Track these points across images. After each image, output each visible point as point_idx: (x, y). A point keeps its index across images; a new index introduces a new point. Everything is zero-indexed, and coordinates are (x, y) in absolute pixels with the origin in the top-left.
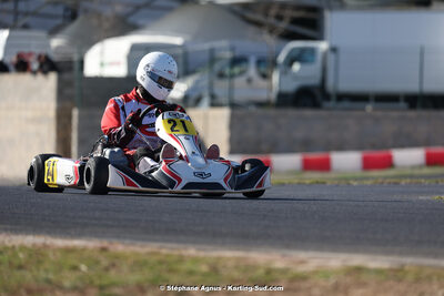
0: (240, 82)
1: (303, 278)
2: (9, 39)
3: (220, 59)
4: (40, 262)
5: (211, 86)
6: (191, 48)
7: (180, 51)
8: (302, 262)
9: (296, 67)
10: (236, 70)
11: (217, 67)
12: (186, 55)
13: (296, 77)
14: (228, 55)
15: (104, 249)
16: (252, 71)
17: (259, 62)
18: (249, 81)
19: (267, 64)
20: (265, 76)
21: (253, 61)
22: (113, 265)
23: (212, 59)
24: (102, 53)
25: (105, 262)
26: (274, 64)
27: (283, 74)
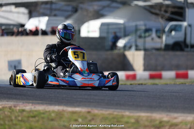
0: (148, 39)
1: (176, 125)
2: (48, 21)
3: (140, 30)
4: (61, 118)
5: (136, 41)
6: (127, 25)
7: (122, 26)
8: (176, 118)
9: (173, 33)
10: (147, 34)
11: (138, 33)
12: (125, 28)
13: (173, 37)
14: (143, 28)
15: (89, 112)
16: (154, 35)
17: (157, 31)
18: (153, 39)
19: (160, 32)
20: (160, 37)
21: (154, 30)
22: (93, 119)
23: (137, 29)
24: (88, 27)
25: (89, 118)
27: (167, 36)
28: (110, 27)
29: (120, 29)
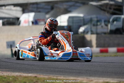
0: (99, 27)
3: (94, 21)
5: (91, 28)
6: (85, 17)
7: (82, 19)
9: (115, 23)
10: (99, 23)
11: (93, 23)
12: (84, 20)
13: (115, 26)
14: (96, 19)
16: (103, 24)
17: (105, 21)
18: (102, 27)
19: (107, 22)
20: (107, 25)
21: (103, 21)
22: (37, 82)
23: (91, 20)
25: (35, 81)
26: (109, 22)
27: (112, 25)
28: (74, 19)
29: (81, 20)
